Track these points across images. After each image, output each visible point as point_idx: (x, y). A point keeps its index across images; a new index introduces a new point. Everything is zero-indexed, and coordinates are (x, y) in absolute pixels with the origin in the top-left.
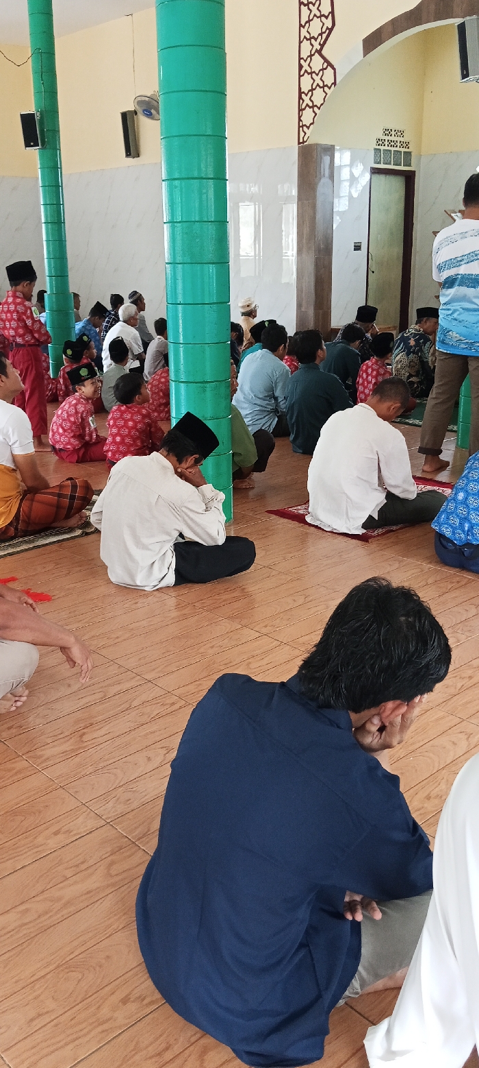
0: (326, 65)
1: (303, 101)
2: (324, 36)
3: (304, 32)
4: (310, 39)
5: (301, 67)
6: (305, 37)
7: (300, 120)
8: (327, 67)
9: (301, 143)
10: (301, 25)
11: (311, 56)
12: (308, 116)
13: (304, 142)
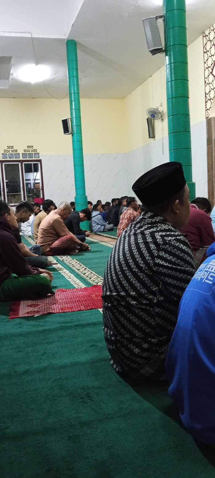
5: (205, 82)
7: (206, 107)
10: (205, 63)
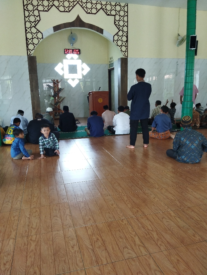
0: (38, 32)
1: (29, 41)
2: (37, 22)
3: (27, 19)
4: (30, 22)
6: (27, 21)
8: (38, 33)
9: (29, 55)
11: (31, 28)
12: (31, 47)
13: (30, 55)
